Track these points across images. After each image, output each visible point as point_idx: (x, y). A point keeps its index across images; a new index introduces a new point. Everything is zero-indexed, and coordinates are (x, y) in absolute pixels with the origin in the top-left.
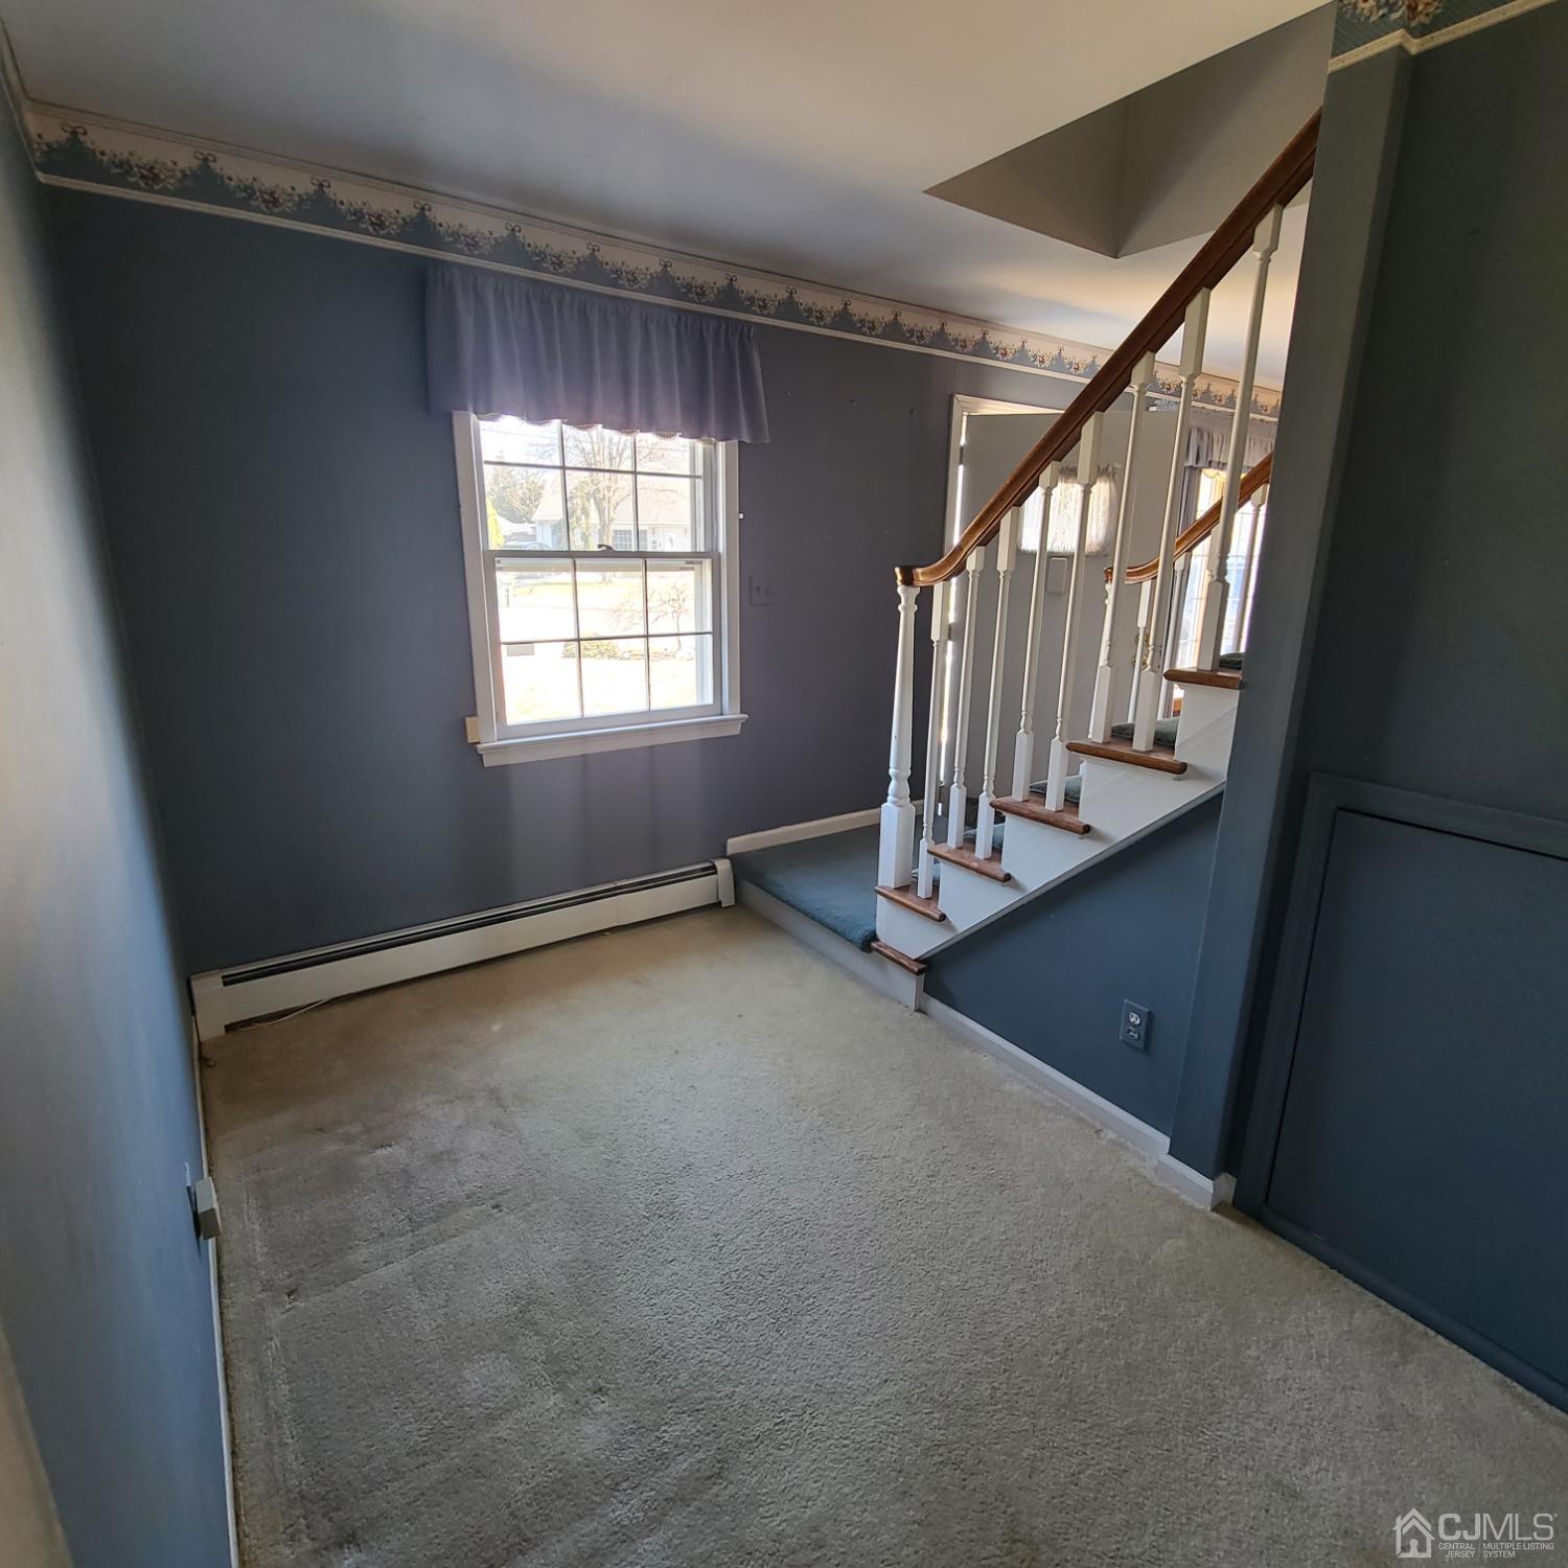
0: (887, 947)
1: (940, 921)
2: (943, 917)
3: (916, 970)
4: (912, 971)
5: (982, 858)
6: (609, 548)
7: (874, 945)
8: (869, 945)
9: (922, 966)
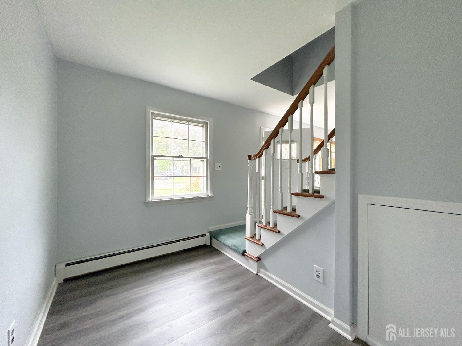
0: (249, 254)
1: (262, 245)
2: (263, 244)
3: (257, 260)
4: (255, 261)
5: (272, 227)
6: (182, 156)
7: (245, 254)
8: (244, 254)
9: (258, 259)
